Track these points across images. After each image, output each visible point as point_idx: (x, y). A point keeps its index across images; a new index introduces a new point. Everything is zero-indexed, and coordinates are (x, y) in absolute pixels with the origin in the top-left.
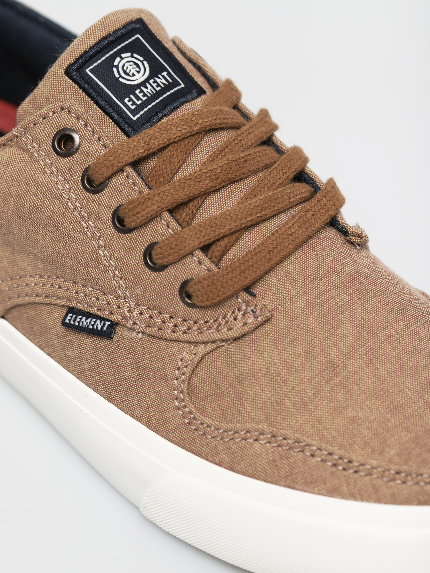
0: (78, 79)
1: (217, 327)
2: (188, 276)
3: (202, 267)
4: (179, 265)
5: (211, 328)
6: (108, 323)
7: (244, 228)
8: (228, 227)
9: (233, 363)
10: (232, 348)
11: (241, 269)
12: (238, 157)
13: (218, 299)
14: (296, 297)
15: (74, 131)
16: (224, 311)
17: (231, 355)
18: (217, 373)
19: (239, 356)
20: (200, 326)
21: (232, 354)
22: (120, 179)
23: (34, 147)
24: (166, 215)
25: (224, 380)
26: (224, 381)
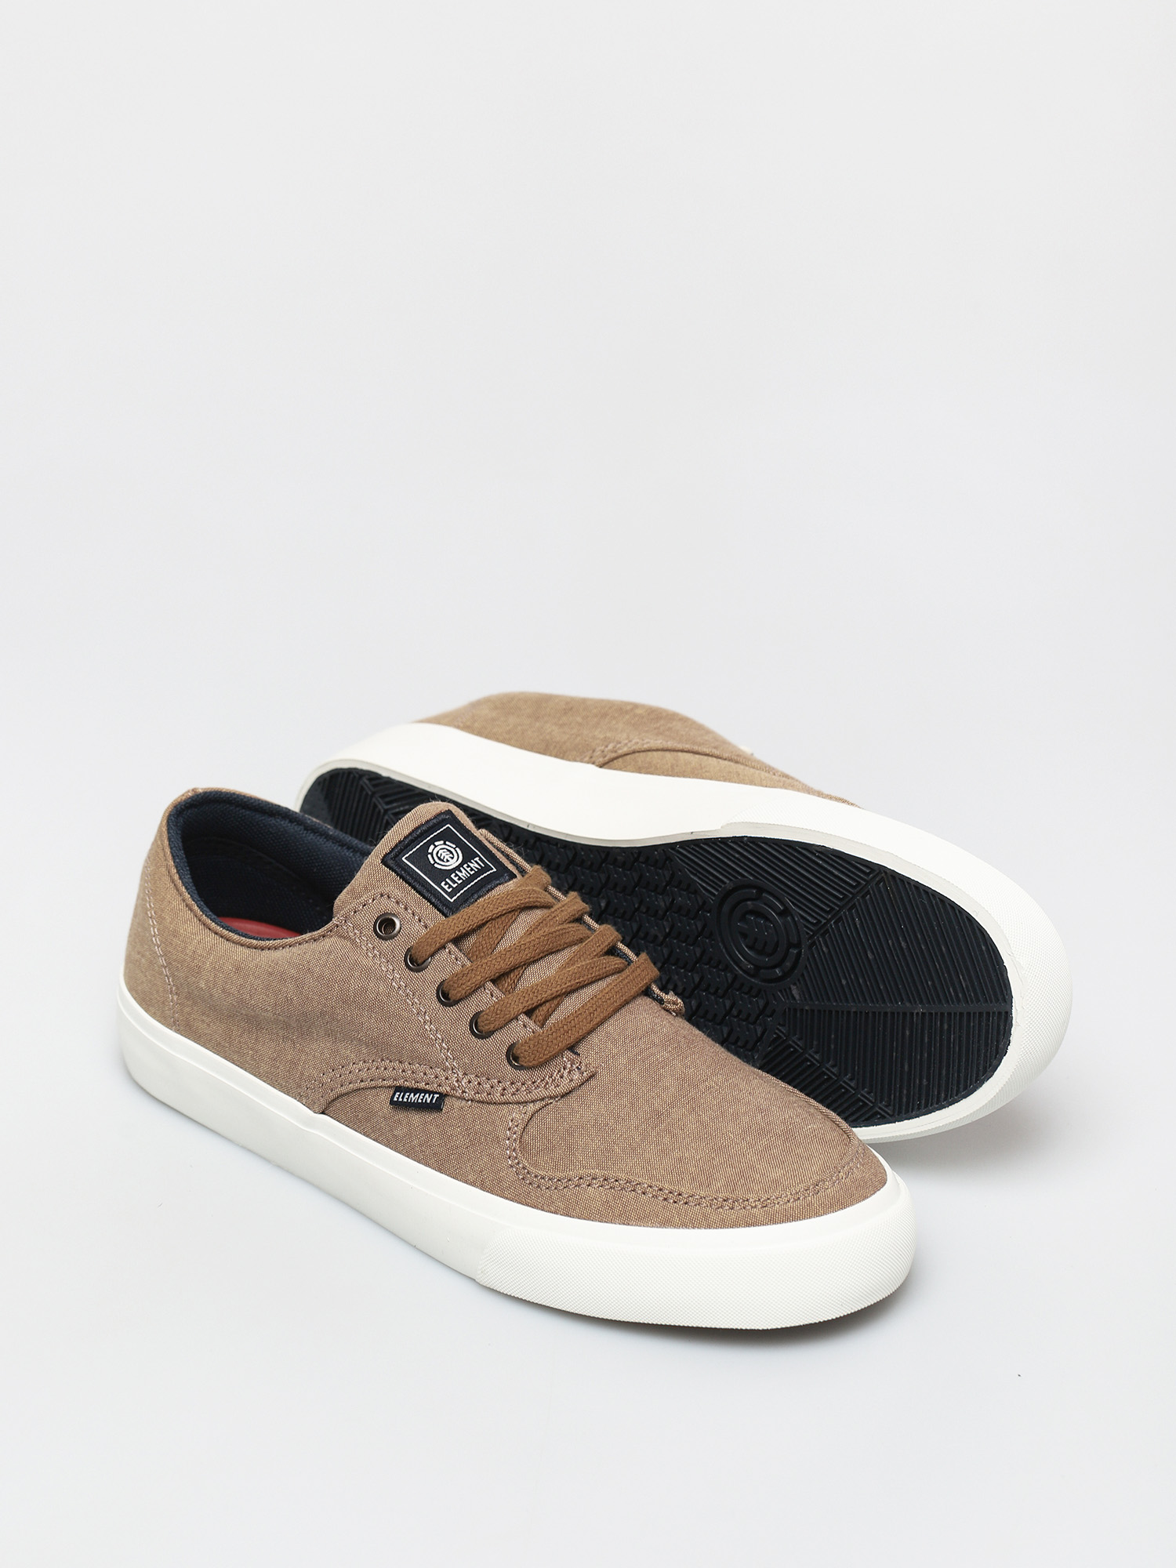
0: (395, 868)
1: (545, 1086)
2: (514, 1040)
3: (527, 1030)
4: (505, 1030)
5: (539, 1087)
6: (436, 1096)
7: (564, 993)
8: (549, 992)
9: (562, 1118)
10: (560, 1105)
11: (565, 1030)
12: (554, 930)
13: (544, 1058)
14: (618, 1055)
15: (394, 915)
16: (550, 1070)
18: (548, 1129)
19: (567, 1111)
20: (528, 1086)
21: (560, 1110)
22: (444, 954)
23: (355, 934)
24: (489, 985)
25: (554, 1134)
26: (555, 1136)
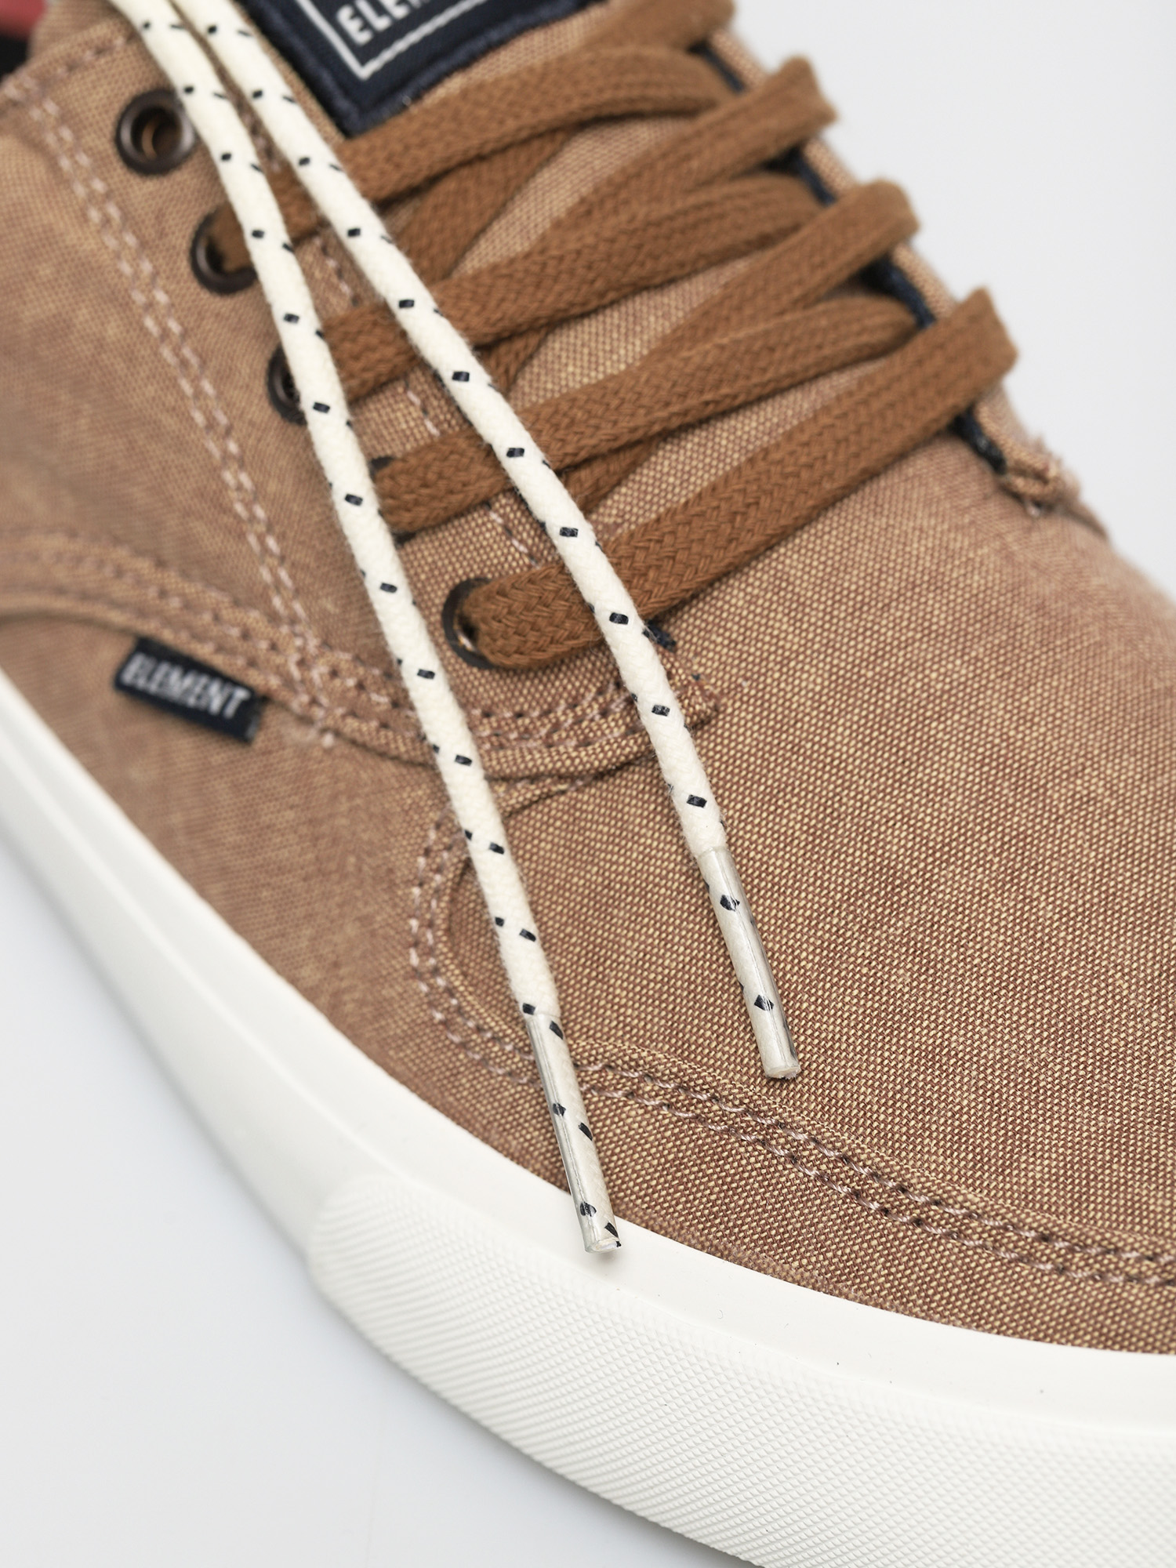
1: (549, 735)
2: (472, 570)
3: (512, 545)
4: (446, 535)
5: (531, 735)
6: (241, 694)
7: (660, 433)
9: (586, 850)
10: (587, 803)
11: (636, 565)
12: (666, 210)
13: (553, 650)
14: (801, 657)
16: (573, 685)
17: (583, 824)
18: (539, 876)
19: (606, 829)
20: (499, 727)
21: (586, 820)
24: (423, 375)
25: (555, 898)
26: (556, 902)
